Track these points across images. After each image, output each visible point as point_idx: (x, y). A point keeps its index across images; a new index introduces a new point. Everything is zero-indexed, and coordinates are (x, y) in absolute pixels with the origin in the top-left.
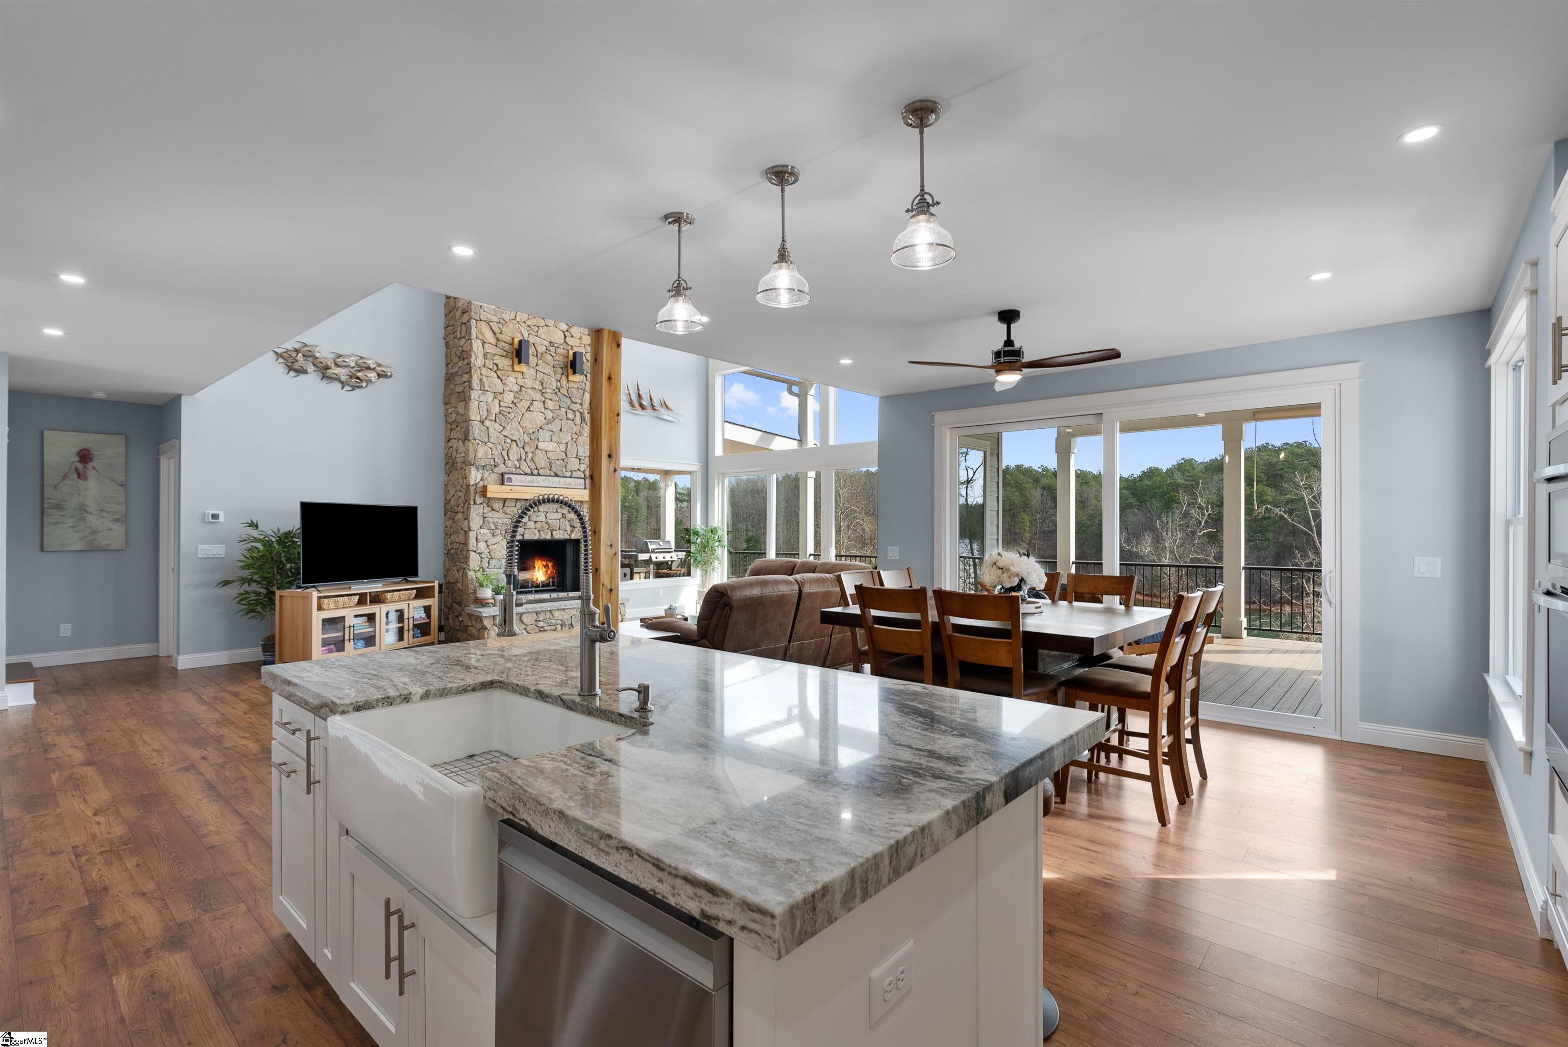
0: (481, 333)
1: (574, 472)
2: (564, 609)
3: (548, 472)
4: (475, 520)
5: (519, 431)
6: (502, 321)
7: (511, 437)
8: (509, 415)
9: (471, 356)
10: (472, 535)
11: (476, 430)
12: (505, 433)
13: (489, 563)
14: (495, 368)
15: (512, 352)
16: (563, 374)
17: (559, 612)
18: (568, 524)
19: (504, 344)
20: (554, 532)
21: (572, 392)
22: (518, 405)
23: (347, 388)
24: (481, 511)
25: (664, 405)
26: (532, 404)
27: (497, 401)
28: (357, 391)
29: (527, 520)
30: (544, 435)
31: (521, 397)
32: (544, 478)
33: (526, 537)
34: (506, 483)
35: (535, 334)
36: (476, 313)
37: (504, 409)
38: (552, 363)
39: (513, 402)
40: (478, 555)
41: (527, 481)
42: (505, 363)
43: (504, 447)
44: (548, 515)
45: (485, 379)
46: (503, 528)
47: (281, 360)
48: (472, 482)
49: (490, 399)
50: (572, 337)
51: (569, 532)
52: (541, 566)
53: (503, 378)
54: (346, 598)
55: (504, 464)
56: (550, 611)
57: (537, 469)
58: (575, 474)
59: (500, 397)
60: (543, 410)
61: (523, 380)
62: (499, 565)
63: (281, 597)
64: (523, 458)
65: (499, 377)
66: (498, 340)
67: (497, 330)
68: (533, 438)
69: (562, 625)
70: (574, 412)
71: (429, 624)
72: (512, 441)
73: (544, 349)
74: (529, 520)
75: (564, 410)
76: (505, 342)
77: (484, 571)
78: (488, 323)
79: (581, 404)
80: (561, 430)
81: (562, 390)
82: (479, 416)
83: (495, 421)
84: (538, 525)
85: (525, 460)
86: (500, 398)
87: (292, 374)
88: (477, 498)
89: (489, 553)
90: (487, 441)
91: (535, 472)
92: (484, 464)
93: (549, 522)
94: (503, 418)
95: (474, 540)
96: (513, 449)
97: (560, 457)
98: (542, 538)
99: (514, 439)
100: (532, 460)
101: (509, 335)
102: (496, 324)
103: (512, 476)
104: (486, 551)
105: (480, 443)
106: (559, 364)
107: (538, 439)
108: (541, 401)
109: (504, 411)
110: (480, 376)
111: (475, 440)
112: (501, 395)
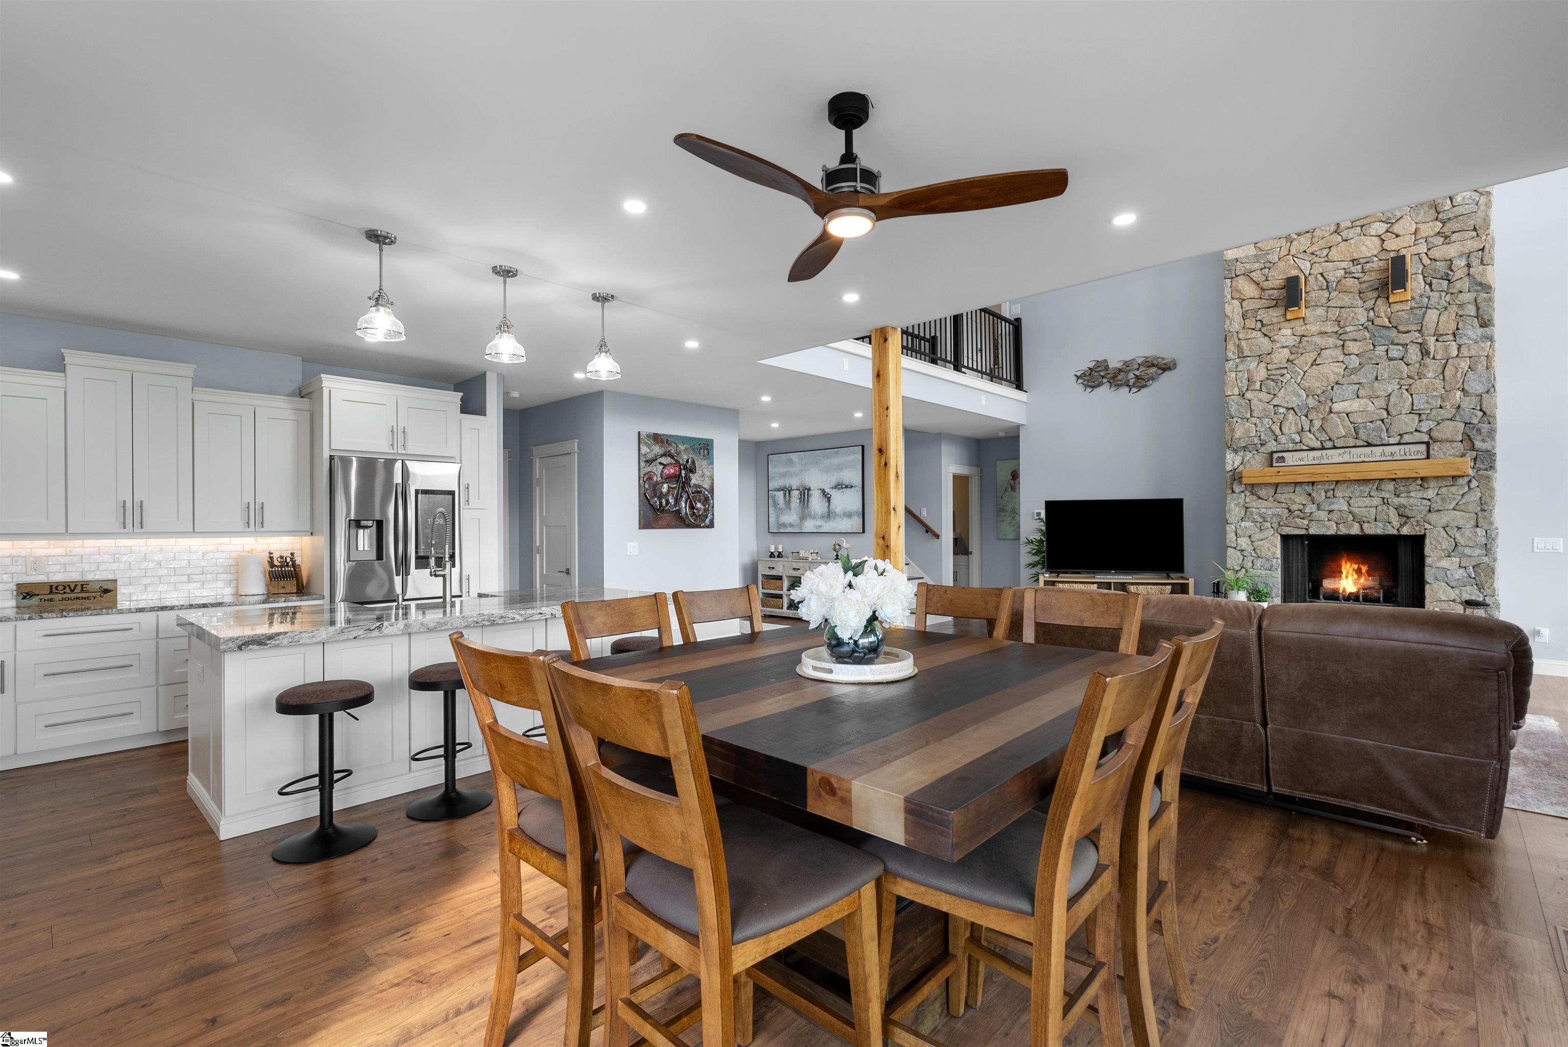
0: (1238, 291)
1: (1406, 436)
3: (1351, 442)
4: (1234, 512)
5: (1299, 396)
6: (1268, 265)
7: (1286, 405)
8: (1281, 379)
9: (1226, 322)
10: (1230, 529)
11: (1234, 406)
12: (1275, 402)
13: (1253, 562)
14: (1259, 325)
15: (1283, 297)
16: (1378, 297)
18: (1393, 512)
19: (1271, 292)
20: (1365, 526)
21: (1400, 317)
22: (1296, 362)
23: (1134, 390)
24: (1241, 501)
26: (1319, 354)
27: (1263, 365)
28: (1143, 390)
29: (1314, 510)
30: (1344, 392)
31: (1300, 351)
32: (1342, 451)
33: (1312, 531)
34: (1275, 464)
35: (1323, 260)
37: (1274, 372)
38: (1356, 288)
39: (1288, 360)
40: (1239, 553)
41: (1314, 458)
42: (1274, 315)
43: (1275, 420)
44: (1352, 502)
45: (1243, 343)
46: (1275, 520)
47: (1080, 381)
48: (1229, 468)
49: (1254, 364)
50: (1397, 236)
52: (1351, 571)
53: (1271, 335)
55: (1276, 440)
57: (1330, 439)
58: (1407, 438)
59: (1268, 359)
60: (1341, 358)
61: (1304, 327)
62: (1268, 565)
64: (1307, 428)
65: (1266, 335)
66: (1263, 290)
67: (1260, 279)
68: (1322, 399)
70: (1405, 345)
72: (1288, 409)
73: (1341, 273)
74: (1319, 509)
75: (1384, 348)
76: (1273, 289)
77: (1247, 571)
78: (1247, 274)
79: (1420, 331)
80: (1377, 379)
81: (1378, 321)
82: (1236, 389)
83: (1261, 390)
84: (1335, 516)
85: (1310, 431)
87: (1089, 390)
88: (1234, 486)
89: (1254, 550)
90: (1249, 416)
91: (1329, 444)
92: (1245, 445)
93: (1355, 510)
94: (1272, 384)
95: (1233, 534)
96: (1288, 419)
97: (1375, 417)
98: (1339, 533)
99: (1290, 407)
100: (1322, 428)
101: (1280, 278)
102: (1259, 272)
103: (1285, 455)
104: (1250, 549)
105: (1239, 420)
106: (1371, 286)
107: (1332, 400)
108: (1336, 347)
109: (1274, 375)
110: (1237, 340)
111: (1232, 418)
112: (1270, 356)
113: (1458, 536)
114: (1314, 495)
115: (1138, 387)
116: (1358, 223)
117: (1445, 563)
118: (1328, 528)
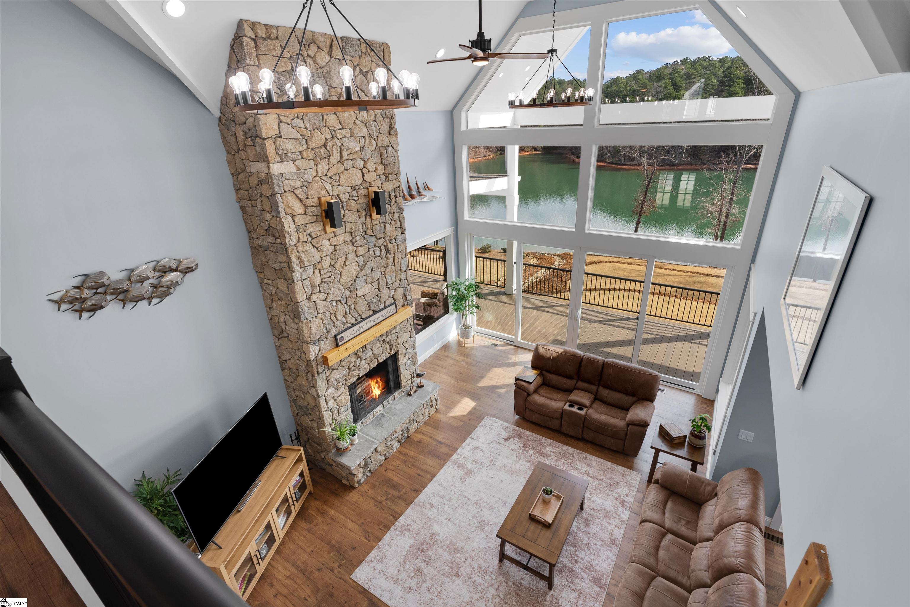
0: (288, 206)
1: (386, 301)
2: (402, 423)
3: (368, 314)
4: (321, 385)
5: (341, 290)
6: (306, 184)
7: (335, 299)
8: (329, 280)
9: (285, 237)
10: (322, 399)
11: (305, 308)
12: (330, 298)
13: (338, 412)
14: (309, 238)
15: (321, 214)
16: (366, 215)
17: (399, 427)
18: (387, 345)
19: (312, 209)
20: (379, 358)
21: (376, 229)
22: (336, 265)
24: (324, 377)
25: (426, 187)
26: (346, 258)
27: (317, 271)
29: (359, 362)
30: (361, 282)
31: (336, 257)
32: (366, 321)
34: (340, 344)
35: (337, 184)
36: (278, 185)
37: (325, 276)
38: (356, 208)
39: (330, 265)
40: (329, 412)
41: (355, 331)
42: (317, 229)
43: (332, 311)
44: (373, 348)
45: (302, 254)
46: (344, 379)
47: (64, 307)
48: (312, 358)
49: (311, 272)
50: (369, 171)
51: (389, 351)
52: (376, 384)
53: (318, 246)
55: (334, 326)
56: (394, 431)
57: (360, 316)
58: (387, 303)
59: (319, 267)
60: (356, 259)
61: (335, 239)
62: (346, 408)
64: (348, 312)
65: (314, 246)
66: (306, 206)
67: (302, 196)
68: (352, 289)
69: (402, 434)
70: (380, 247)
71: (304, 481)
72: (336, 302)
73: (348, 196)
74: (361, 360)
75: (372, 250)
76: (313, 206)
77: (336, 420)
78: (293, 191)
79: (384, 238)
80: (372, 270)
81: (368, 231)
82: (305, 294)
83: (320, 292)
84: (368, 360)
85: (350, 313)
88: (319, 369)
89: (337, 405)
90: (316, 314)
91: (359, 319)
92: (319, 336)
93: (376, 352)
94: (326, 285)
95: (324, 402)
96: (339, 309)
97: (375, 294)
98: (371, 368)
99: (338, 300)
100: (355, 309)
101: (316, 196)
102: (300, 190)
103: (343, 335)
104: (335, 405)
105: (311, 319)
106: (362, 207)
107: (356, 289)
108: (353, 252)
109: (324, 278)
110: (297, 253)
111: (307, 319)
112: (320, 264)
113: (406, 345)
114: (359, 353)
115: (157, 297)
116: (350, 157)
118: (367, 369)
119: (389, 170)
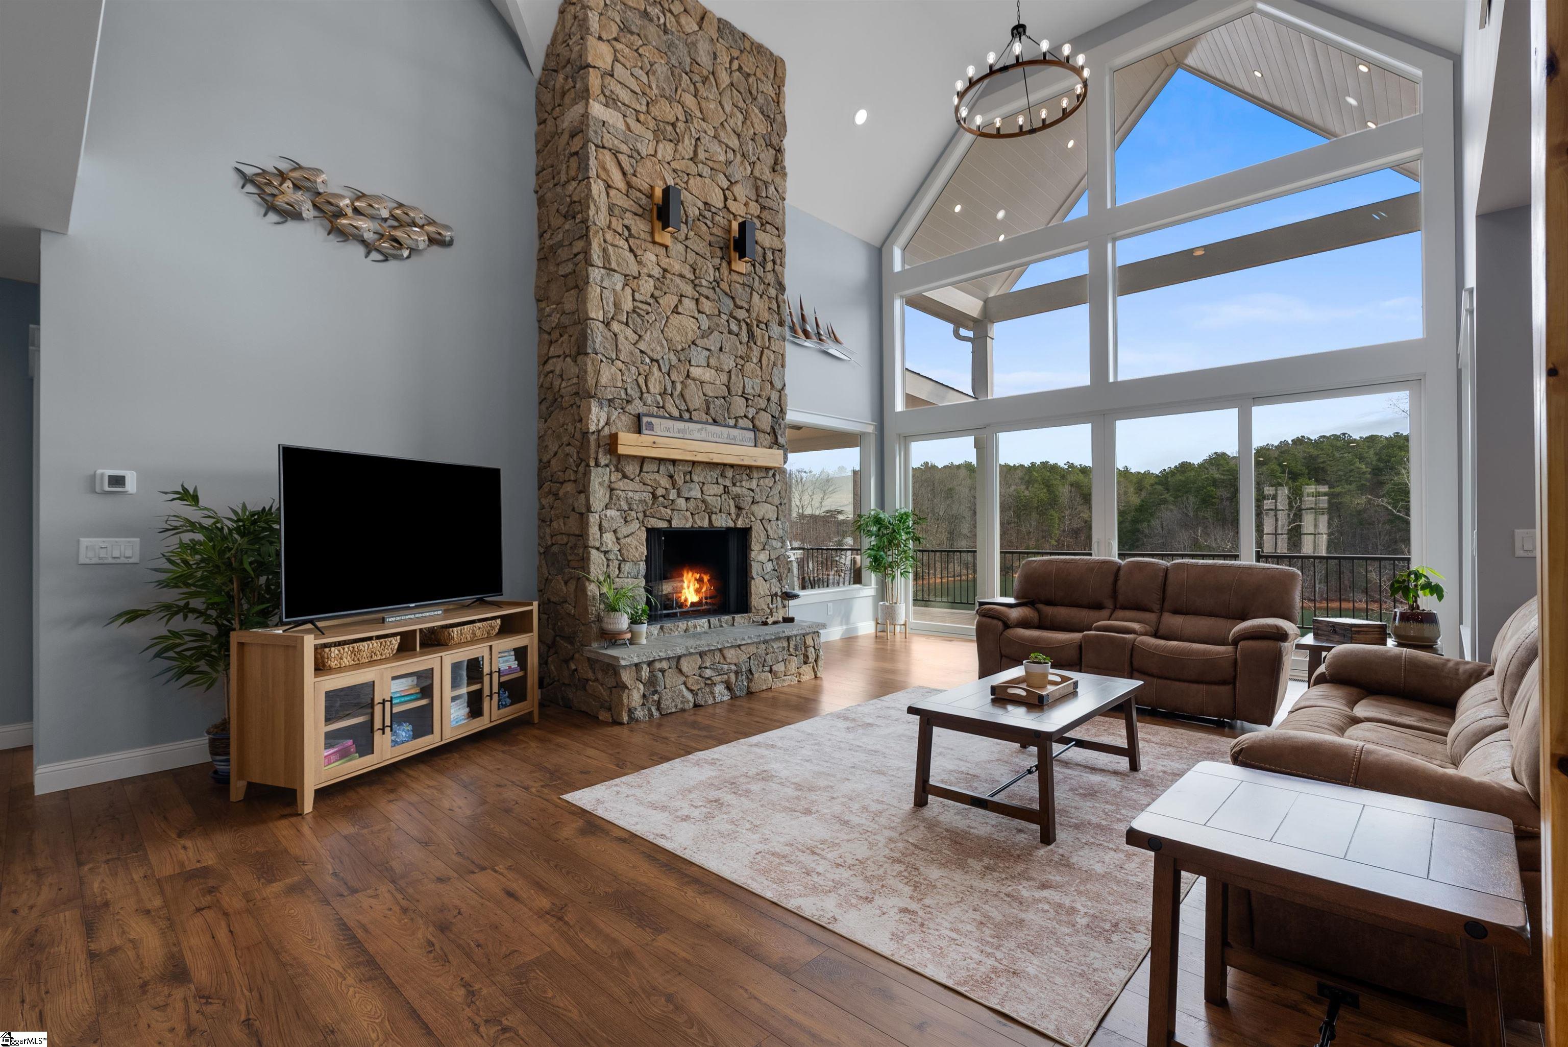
0: (604, 169)
1: (740, 420)
2: (739, 646)
3: (704, 417)
4: (598, 495)
5: (662, 346)
6: (635, 155)
7: (651, 354)
8: (647, 317)
9: (589, 207)
10: (594, 519)
11: (598, 336)
12: (642, 346)
13: (619, 569)
14: (626, 233)
15: (651, 210)
16: (723, 258)
17: (732, 651)
18: (732, 503)
19: (639, 194)
20: (714, 517)
21: (736, 289)
22: (661, 301)
23: (375, 255)
24: (606, 478)
26: (680, 301)
27: (628, 291)
28: (392, 264)
29: (675, 496)
30: (698, 356)
31: (664, 289)
32: (699, 426)
33: (675, 524)
34: (645, 432)
35: (684, 185)
36: (596, 132)
37: (640, 305)
38: (708, 238)
39: (652, 296)
40: (602, 555)
41: (676, 430)
42: (640, 227)
43: (641, 371)
44: (705, 488)
45: (610, 249)
46: (641, 509)
47: (250, 188)
48: (593, 428)
49: (619, 287)
50: (735, 200)
51: (734, 517)
52: (693, 579)
53: (639, 252)
54: (375, 644)
55: (641, 399)
56: (720, 650)
57: (688, 410)
58: (741, 423)
59: (634, 284)
60: (696, 314)
61: (667, 260)
62: (635, 572)
63: (241, 645)
64: (669, 390)
65: (631, 250)
66: (629, 185)
67: (629, 170)
68: (682, 358)
69: (737, 673)
70: (739, 321)
71: (524, 679)
72: (652, 360)
73: (697, 212)
74: (679, 496)
75: (726, 318)
76: (640, 191)
77: (612, 583)
78: (615, 153)
79: (748, 311)
80: (721, 349)
81: (722, 283)
82: (601, 312)
83: (627, 324)
84: (692, 504)
85: (671, 395)
86: (634, 287)
87: (273, 217)
88: (600, 456)
89: (619, 551)
90: (614, 357)
91: (686, 415)
92: (611, 397)
93: (708, 499)
94: (638, 320)
95: (596, 528)
96: (653, 374)
97: (721, 394)
98: (696, 526)
99: (655, 358)
100: (682, 395)
101: (647, 180)
102: (627, 158)
103: (654, 420)
104: (616, 548)
105: (604, 359)
106: (718, 242)
107: (690, 362)
108: (693, 298)
109: (639, 308)
110: (602, 242)
111: (596, 354)
112: (636, 281)
113: (769, 529)
114: (676, 477)
116: (710, 163)
117: (763, 557)
118: (687, 520)
119: (766, 215)
